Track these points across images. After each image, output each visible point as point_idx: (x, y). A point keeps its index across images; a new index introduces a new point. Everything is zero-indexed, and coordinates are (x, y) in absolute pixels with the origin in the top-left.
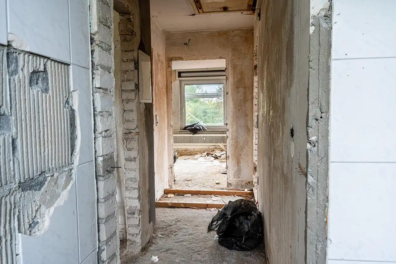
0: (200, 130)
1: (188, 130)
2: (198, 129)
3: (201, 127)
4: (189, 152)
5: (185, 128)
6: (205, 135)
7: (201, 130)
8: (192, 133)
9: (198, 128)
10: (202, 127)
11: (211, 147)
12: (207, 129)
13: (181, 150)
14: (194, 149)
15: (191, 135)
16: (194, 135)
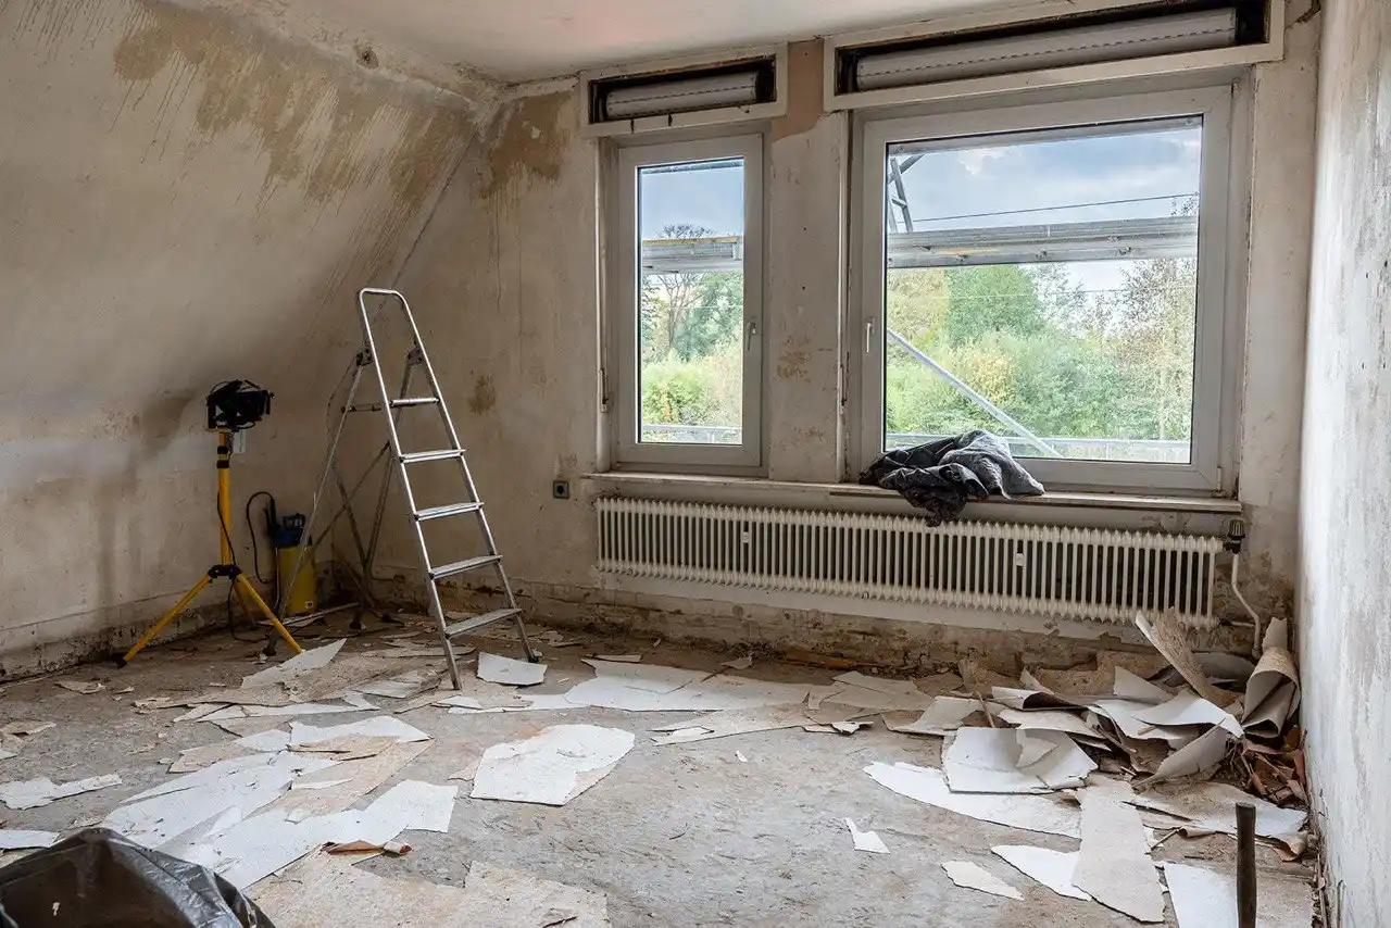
0: (983, 490)
1: (892, 484)
2: (971, 482)
3: (996, 473)
4: (896, 645)
5: (877, 472)
6: (1026, 534)
7: (997, 491)
8: (923, 511)
9: (968, 474)
10: (1005, 467)
11: (1068, 631)
12: (1040, 486)
13: (844, 625)
14: (938, 630)
15: (919, 527)
16: (934, 531)
